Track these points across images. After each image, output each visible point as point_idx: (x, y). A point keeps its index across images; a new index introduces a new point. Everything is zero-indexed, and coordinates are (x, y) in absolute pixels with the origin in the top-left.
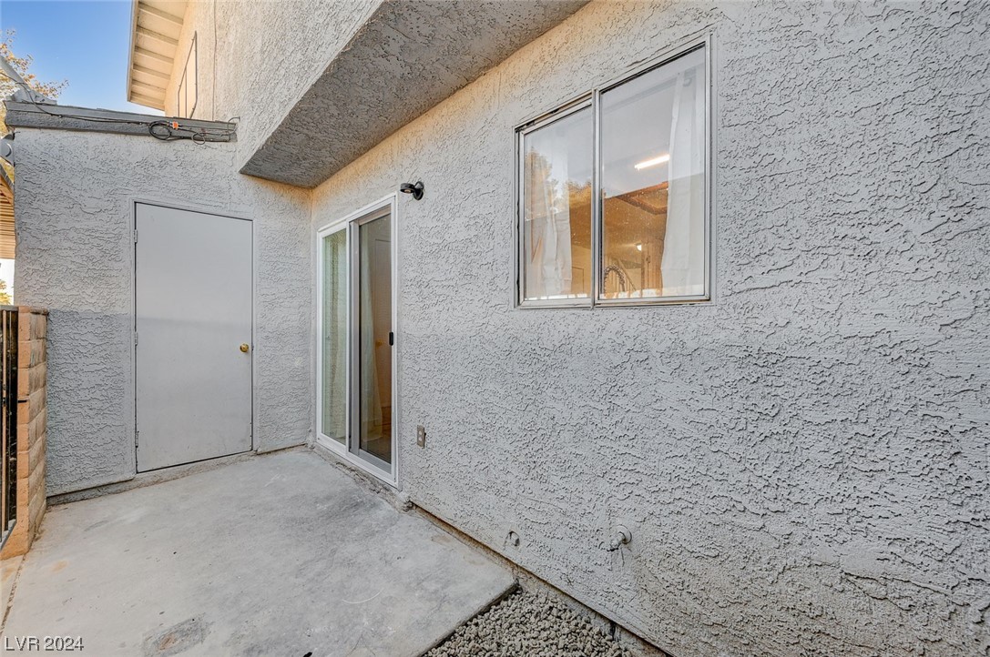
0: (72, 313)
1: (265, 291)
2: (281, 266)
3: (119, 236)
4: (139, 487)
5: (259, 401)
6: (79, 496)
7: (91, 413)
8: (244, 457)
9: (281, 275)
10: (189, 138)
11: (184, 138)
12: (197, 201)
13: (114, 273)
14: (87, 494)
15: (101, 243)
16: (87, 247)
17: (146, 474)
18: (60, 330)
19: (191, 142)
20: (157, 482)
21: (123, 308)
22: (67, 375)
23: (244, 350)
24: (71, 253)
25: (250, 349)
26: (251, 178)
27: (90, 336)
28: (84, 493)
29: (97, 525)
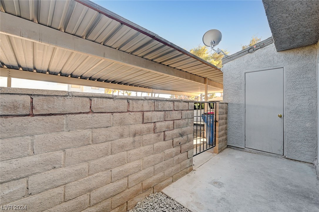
0: (232, 103)
1: (289, 94)
2: (297, 82)
3: (241, 83)
4: (246, 151)
5: (286, 137)
6: (233, 148)
7: (235, 128)
8: (279, 157)
9: (298, 87)
10: (259, 48)
11: (257, 49)
12: (262, 67)
13: (240, 93)
14: (235, 148)
15: (238, 86)
16: (235, 87)
17: (248, 149)
18: (230, 107)
19: (260, 49)
20: (250, 152)
21: (242, 102)
22: (231, 118)
23: (281, 117)
24: (232, 89)
25: (282, 116)
26: (282, 52)
27: (235, 109)
28: (234, 147)
29: (231, 155)
